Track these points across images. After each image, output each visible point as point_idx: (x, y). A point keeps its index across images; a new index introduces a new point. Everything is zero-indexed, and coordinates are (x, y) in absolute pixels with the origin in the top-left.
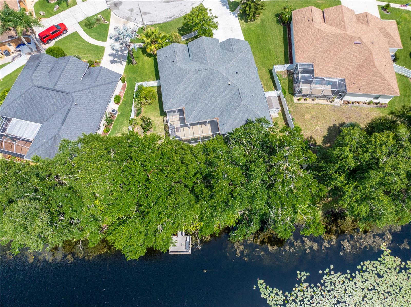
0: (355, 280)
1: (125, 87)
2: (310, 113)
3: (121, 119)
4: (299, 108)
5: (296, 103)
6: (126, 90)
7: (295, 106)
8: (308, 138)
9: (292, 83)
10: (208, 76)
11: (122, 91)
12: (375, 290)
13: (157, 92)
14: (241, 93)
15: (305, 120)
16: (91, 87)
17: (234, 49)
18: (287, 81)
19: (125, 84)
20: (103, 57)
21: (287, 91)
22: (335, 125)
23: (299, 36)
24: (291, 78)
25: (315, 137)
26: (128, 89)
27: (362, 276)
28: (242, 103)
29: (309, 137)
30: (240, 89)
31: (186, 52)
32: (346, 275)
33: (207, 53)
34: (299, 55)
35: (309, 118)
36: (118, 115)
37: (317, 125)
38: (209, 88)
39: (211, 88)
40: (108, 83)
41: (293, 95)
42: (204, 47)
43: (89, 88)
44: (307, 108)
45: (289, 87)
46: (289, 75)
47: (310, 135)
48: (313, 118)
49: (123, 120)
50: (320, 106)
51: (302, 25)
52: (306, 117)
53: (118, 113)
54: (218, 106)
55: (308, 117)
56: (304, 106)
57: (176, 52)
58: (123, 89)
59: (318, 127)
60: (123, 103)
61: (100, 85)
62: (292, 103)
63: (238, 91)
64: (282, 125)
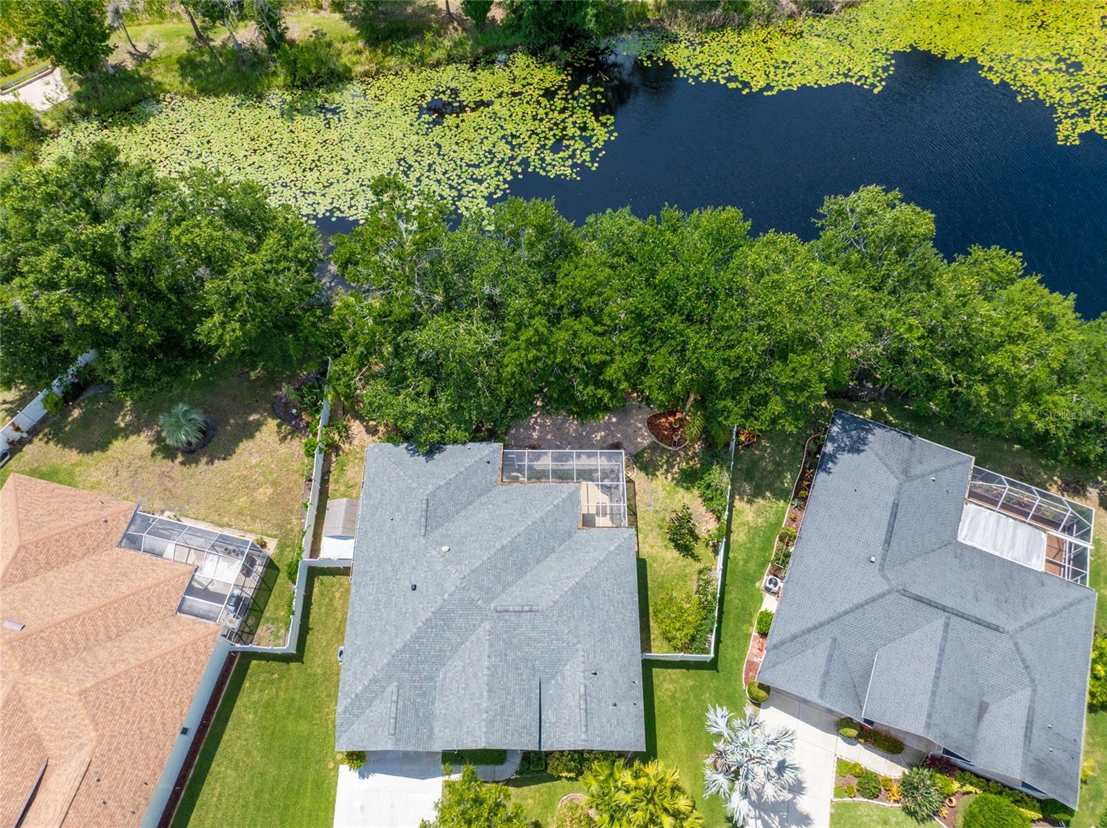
0: (329, 207)
1: (747, 674)
2: (252, 503)
4: (273, 521)
5: (275, 537)
6: (742, 660)
7: (280, 527)
8: (292, 439)
9: (255, 601)
10: (500, 588)
11: (755, 658)
12: (304, 193)
13: (652, 637)
14: (423, 520)
15: (274, 484)
16: (839, 617)
17: (394, 698)
18: (267, 614)
21: (282, 577)
22: (211, 462)
23: (164, 724)
24: (250, 622)
25: (275, 439)
26: (738, 661)
27: (314, 210)
28: (428, 492)
29: (287, 441)
30: (423, 531)
31: (548, 715)
32: (341, 215)
33: (486, 672)
34: (202, 650)
35: (261, 490)
36: (760, 579)
37: (252, 467)
39: (498, 546)
40: (794, 638)
41: (271, 565)
42: (490, 698)
43: (846, 613)
44: (254, 518)
45: (271, 590)
46: (252, 633)
47: (283, 445)
48: (252, 489)
49: (746, 562)
50: (217, 518)
51: (129, 770)
52: (270, 491)
54: (490, 506)
55: (264, 493)
56: (258, 526)
57: (583, 707)
58: (753, 667)
59: (254, 461)
60: (751, 615)
61: (815, 628)
62: (285, 537)
63: (429, 528)
64: (337, 481)
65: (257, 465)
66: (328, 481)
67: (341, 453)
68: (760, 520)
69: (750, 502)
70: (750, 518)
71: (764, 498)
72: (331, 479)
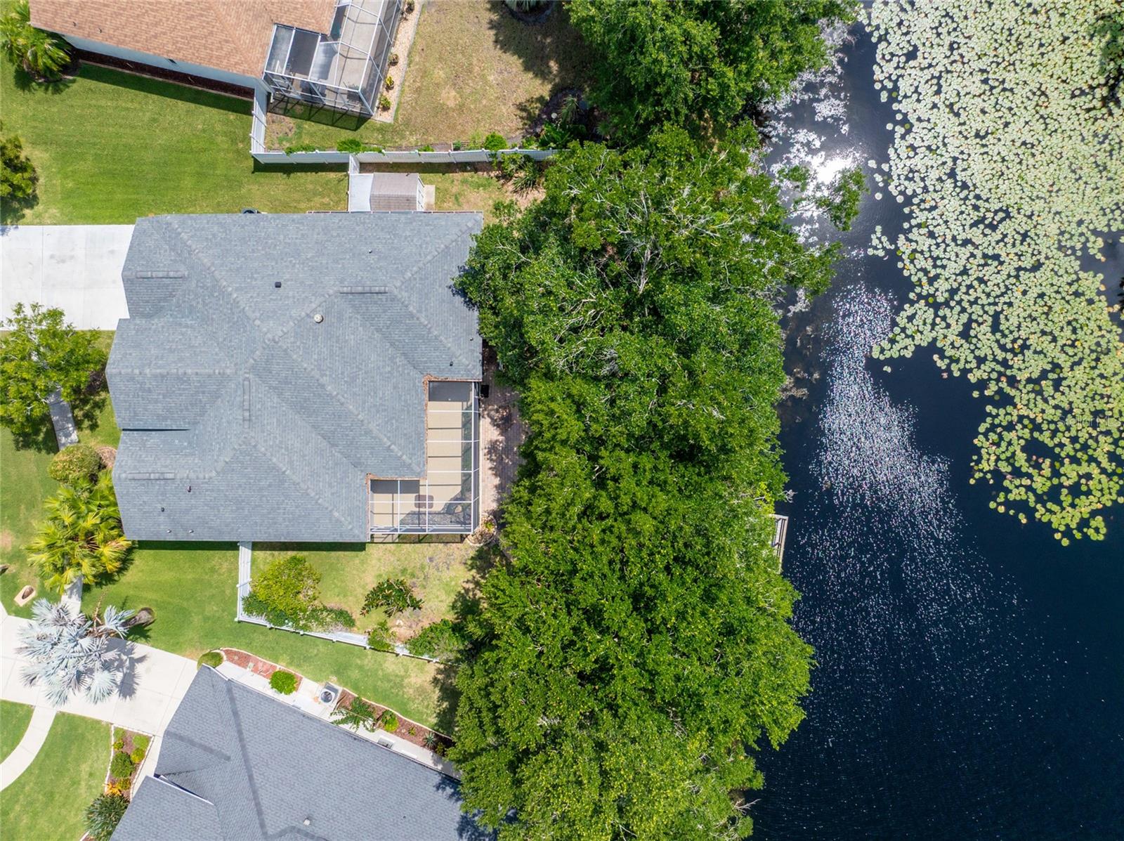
0: (912, 118)
1: (236, 653)
2: (438, 85)
3: (355, 674)
4: (414, 114)
5: (396, 119)
6: (251, 650)
7: (406, 125)
8: (522, 118)
9: (320, 109)
11: (251, 664)
14: (360, 289)
15: (461, 108)
18: (307, 126)
19: (227, 652)
20: (98, 722)
21: (346, 135)
22: (492, 25)
23: (155, 37)
24: (298, 109)
25: (522, 97)
26: (249, 645)
28: (396, 292)
29: (518, 112)
30: (345, 290)
31: (154, 439)
32: (897, 136)
35: (453, 93)
36: (340, 682)
37: (483, 77)
38: (323, 386)
40: (235, 713)
41: (362, 119)
43: (251, 778)
44: (418, 90)
45: (332, 125)
46: (286, 112)
47: (513, 108)
48: (455, 81)
49: (361, 668)
50: (419, 48)
52: (451, 104)
53: (333, 681)
54: (388, 369)
55: (449, 97)
56: (408, 97)
57: (152, 476)
58: (243, 661)
59: (491, 78)
60: (299, 666)
62: (394, 131)
63: (350, 296)
64: (464, 182)
65: (486, 82)
66: (465, 171)
67: (502, 181)
68: (411, 691)
69: (435, 681)
70: (413, 680)
71: (441, 699)
72: (466, 174)
